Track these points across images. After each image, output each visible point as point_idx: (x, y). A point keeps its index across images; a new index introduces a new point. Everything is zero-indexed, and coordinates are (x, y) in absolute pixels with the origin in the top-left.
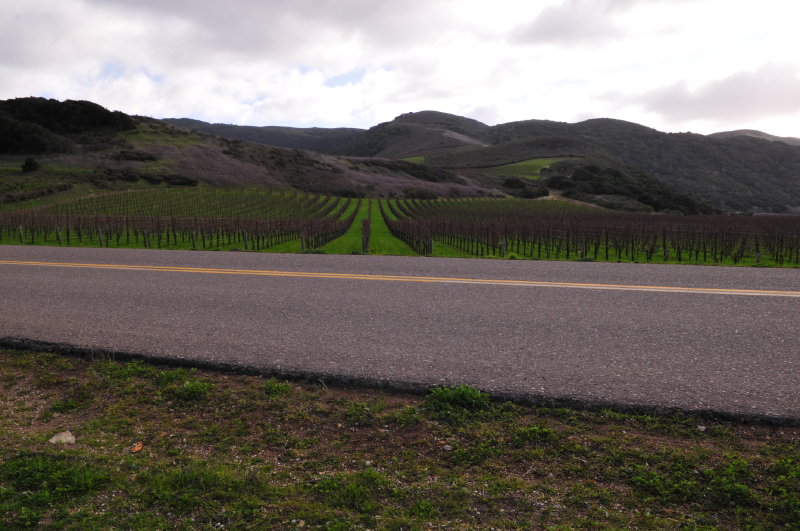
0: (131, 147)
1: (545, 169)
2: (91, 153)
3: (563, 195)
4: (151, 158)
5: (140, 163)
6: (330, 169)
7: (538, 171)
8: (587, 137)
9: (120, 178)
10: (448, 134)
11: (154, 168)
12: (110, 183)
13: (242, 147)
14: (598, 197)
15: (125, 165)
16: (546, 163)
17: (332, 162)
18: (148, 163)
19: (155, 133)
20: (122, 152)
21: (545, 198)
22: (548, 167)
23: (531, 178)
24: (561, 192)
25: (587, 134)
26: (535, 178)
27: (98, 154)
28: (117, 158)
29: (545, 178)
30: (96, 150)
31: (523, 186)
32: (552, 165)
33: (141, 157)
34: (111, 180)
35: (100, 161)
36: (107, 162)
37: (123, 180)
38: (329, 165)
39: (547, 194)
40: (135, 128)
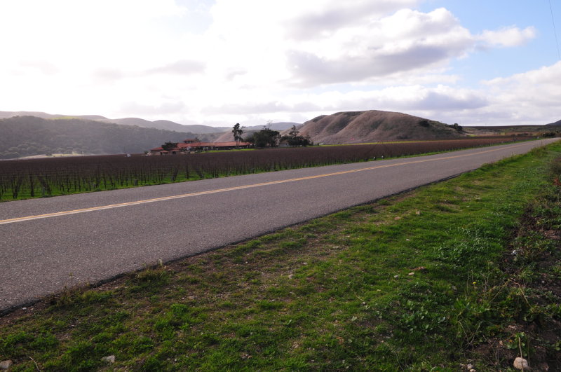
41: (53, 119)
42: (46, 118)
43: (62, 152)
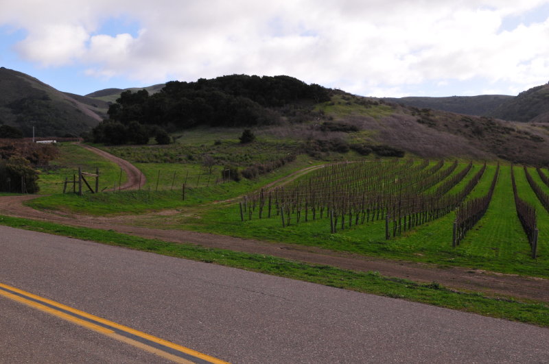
0: (331, 119)
2: (297, 125)
4: (354, 129)
5: (344, 134)
6: (528, 137)
9: (331, 149)
11: (359, 139)
12: (323, 154)
13: (432, 116)
15: (331, 136)
17: (527, 130)
18: (352, 134)
19: (349, 104)
20: (325, 124)
27: (304, 126)
28: (322, 129)
30: (301, 122)
33: (344, 128)
34: (323, 151)
35: (308, 132)
36: (314, 133)
37: (334, 151)
38: (526, 133)
40: (329, 100)
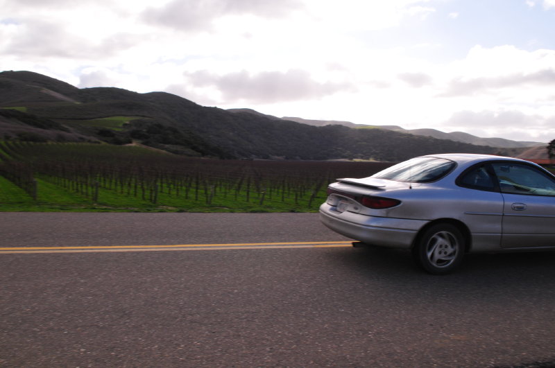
1: (126, 124)
3: (143, 144)
7: (121, 125)
8: (152, 104)
10: (45, 91)
14: (167, 146)
16: (126, 120)
21: (130, 145)
22: (127, 122)
23: (117, 130)
24: (140, 141)
25: (152, 102)
26: (120, 130)
29: (127, 130)
31: (113, 135)
32: (131, 121)
39: (131, 142)
41: (357, 128)
42: (352, 127)
43: (362, 158)
